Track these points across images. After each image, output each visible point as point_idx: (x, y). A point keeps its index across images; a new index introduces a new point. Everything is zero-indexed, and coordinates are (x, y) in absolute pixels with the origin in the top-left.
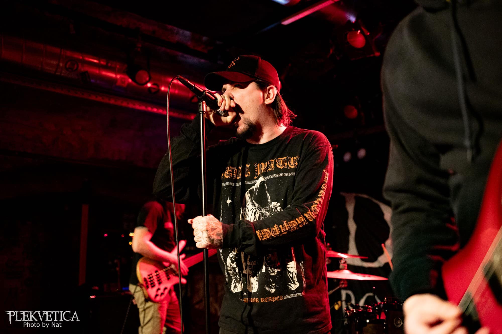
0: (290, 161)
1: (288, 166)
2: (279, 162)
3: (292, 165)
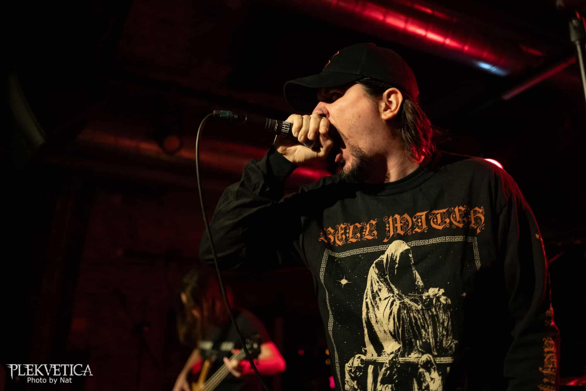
0: (453, 214)
1: (451, 223)
2: (434, 219)
3: (459, 222)
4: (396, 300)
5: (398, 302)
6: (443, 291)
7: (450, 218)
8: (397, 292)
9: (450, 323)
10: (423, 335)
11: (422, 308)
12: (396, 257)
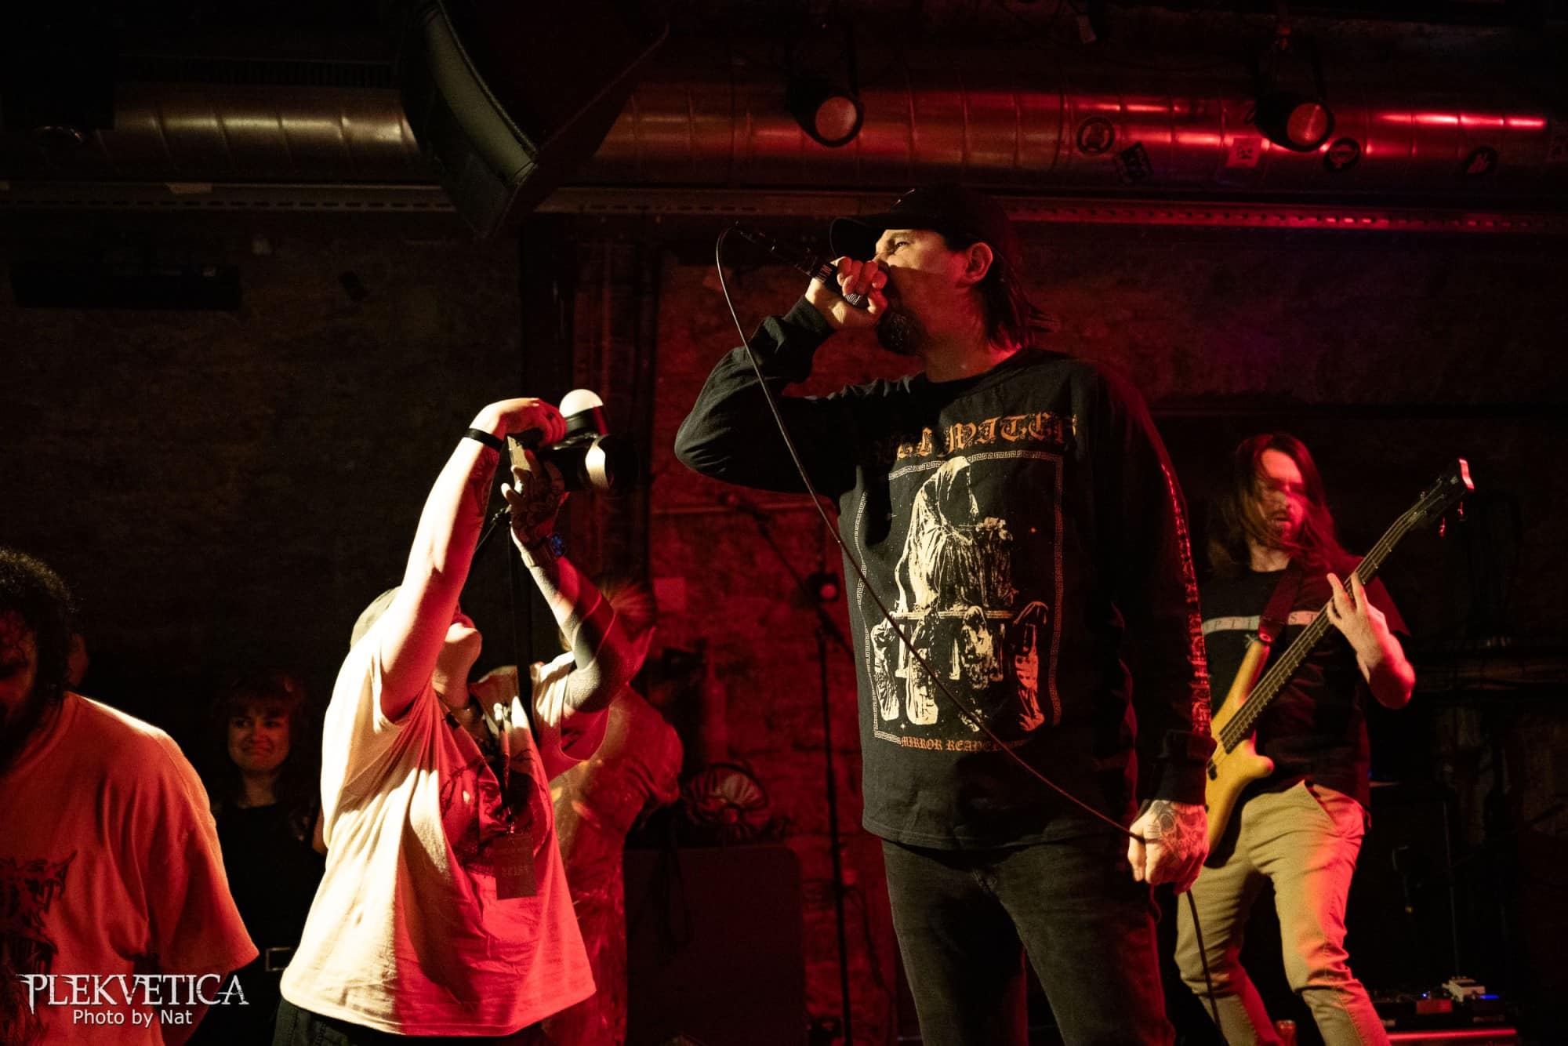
0: (1033, 423)
1: (1028, 435)
3: (1039, 433)
4: (944, 533)
5: (944, 537)
6: (1004, 523)
7: (1027, 427)
8: (946, 523)
9: (1008, 567)
10: (971, 581)
11: (973, 543)
12: (951, 477)
